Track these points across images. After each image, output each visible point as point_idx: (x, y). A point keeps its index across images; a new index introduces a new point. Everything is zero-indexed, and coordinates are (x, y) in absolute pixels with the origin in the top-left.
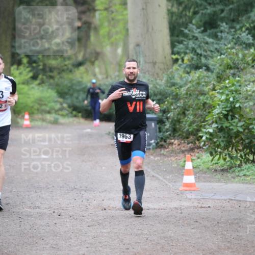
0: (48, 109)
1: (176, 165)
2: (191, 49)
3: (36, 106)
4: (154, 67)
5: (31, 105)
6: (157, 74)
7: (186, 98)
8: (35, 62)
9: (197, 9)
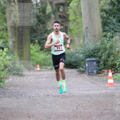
0: (48, 64)
1: (105, 79)
2: (112, 29)
3: (43, 62)
4: (95, 38)
5: (40, 62)
6: (96, 41)
7: (110, 49)
8: (42, 43)
9: (115, 15)
